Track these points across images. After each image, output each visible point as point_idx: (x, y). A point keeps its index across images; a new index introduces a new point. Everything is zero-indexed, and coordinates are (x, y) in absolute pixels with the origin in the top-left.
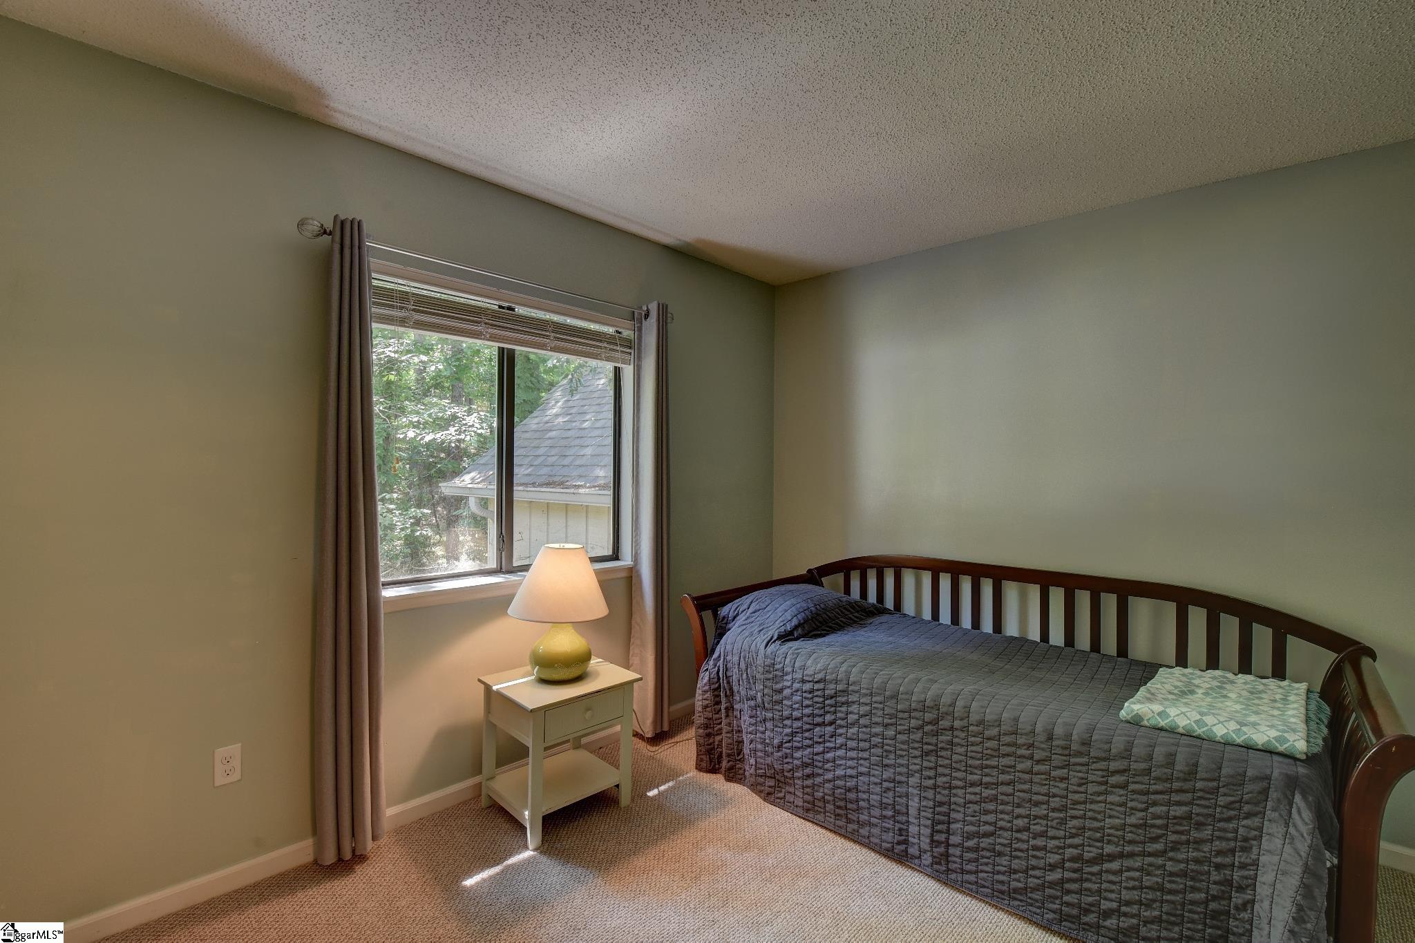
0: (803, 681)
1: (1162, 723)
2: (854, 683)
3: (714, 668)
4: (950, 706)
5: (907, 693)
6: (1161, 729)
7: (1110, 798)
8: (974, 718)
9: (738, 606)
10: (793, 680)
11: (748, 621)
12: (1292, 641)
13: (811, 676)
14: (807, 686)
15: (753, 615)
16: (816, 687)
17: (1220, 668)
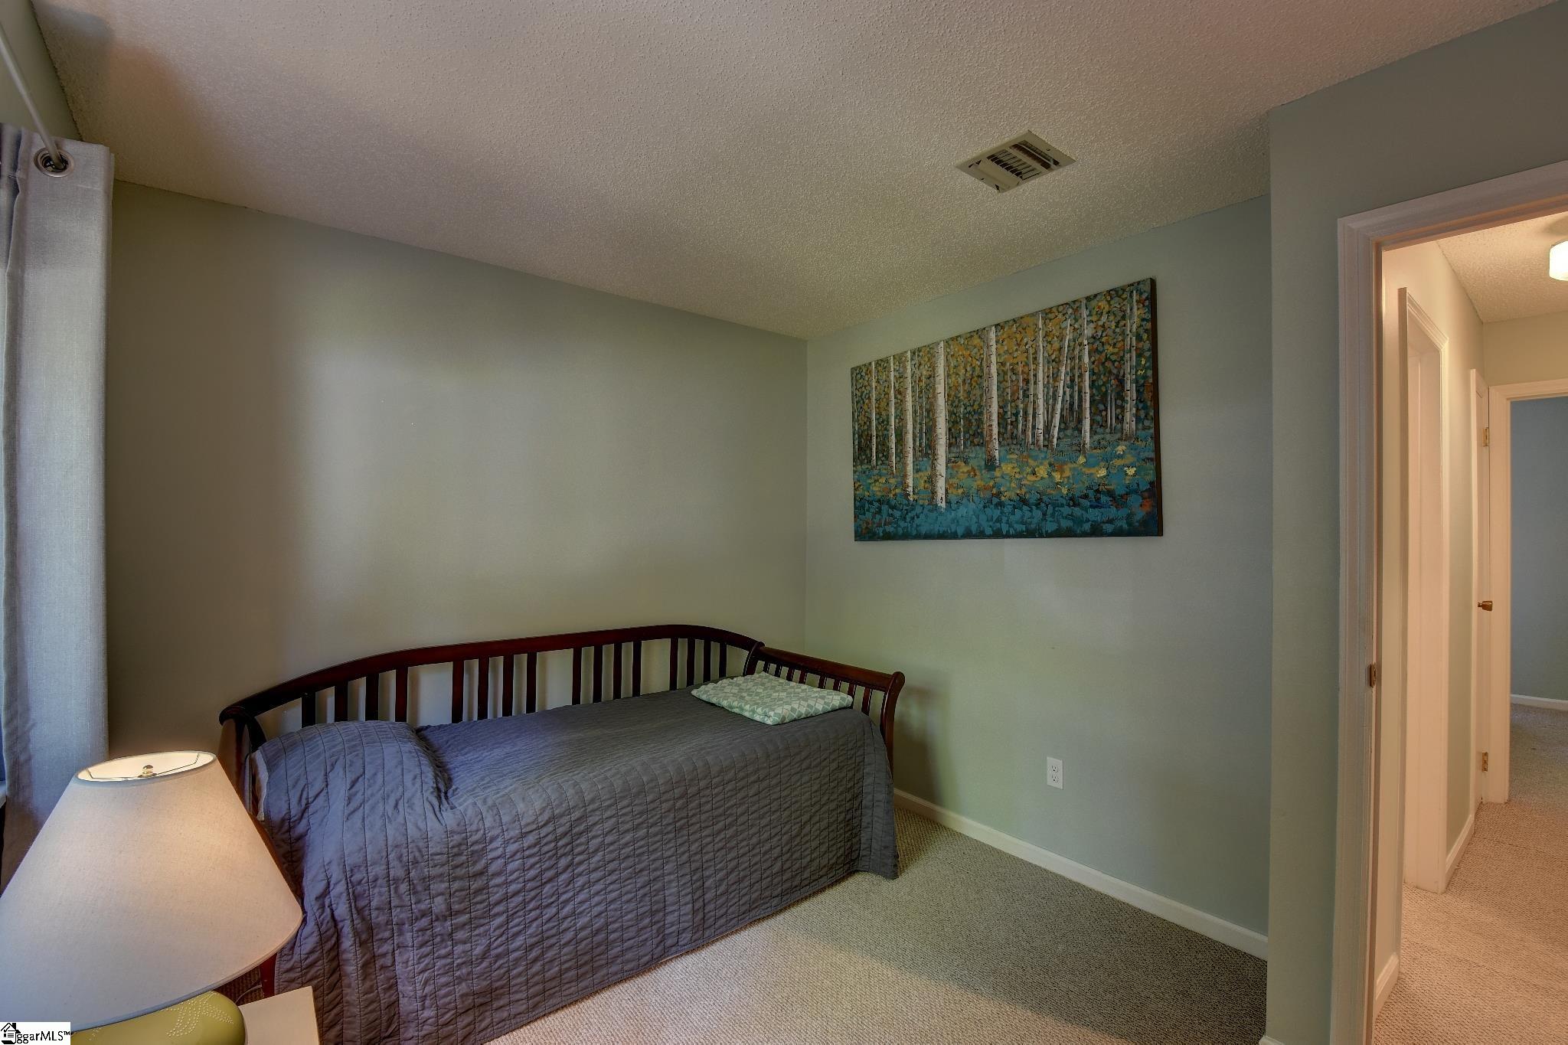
0: (523, 835)
1: (795, 716)
2: (593, 801)
3: (323, 912)
4: (693, 771)
5: (652, 781)
6: (795, 720)
7: (803, 780)
8: (714, 770)
9: (303, 791)
10: (506, 843)
11: (354, 804)
12: (729, 648)
13: (533, 822)
14: (531, 839)
15: (353, 790)
16: (544, 832)
17: (727, 675)
